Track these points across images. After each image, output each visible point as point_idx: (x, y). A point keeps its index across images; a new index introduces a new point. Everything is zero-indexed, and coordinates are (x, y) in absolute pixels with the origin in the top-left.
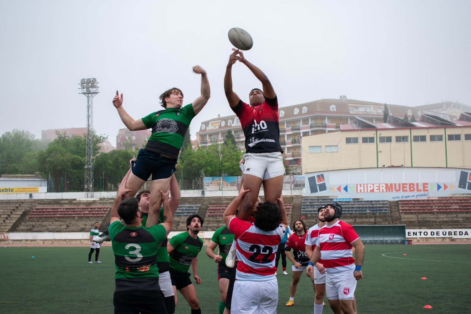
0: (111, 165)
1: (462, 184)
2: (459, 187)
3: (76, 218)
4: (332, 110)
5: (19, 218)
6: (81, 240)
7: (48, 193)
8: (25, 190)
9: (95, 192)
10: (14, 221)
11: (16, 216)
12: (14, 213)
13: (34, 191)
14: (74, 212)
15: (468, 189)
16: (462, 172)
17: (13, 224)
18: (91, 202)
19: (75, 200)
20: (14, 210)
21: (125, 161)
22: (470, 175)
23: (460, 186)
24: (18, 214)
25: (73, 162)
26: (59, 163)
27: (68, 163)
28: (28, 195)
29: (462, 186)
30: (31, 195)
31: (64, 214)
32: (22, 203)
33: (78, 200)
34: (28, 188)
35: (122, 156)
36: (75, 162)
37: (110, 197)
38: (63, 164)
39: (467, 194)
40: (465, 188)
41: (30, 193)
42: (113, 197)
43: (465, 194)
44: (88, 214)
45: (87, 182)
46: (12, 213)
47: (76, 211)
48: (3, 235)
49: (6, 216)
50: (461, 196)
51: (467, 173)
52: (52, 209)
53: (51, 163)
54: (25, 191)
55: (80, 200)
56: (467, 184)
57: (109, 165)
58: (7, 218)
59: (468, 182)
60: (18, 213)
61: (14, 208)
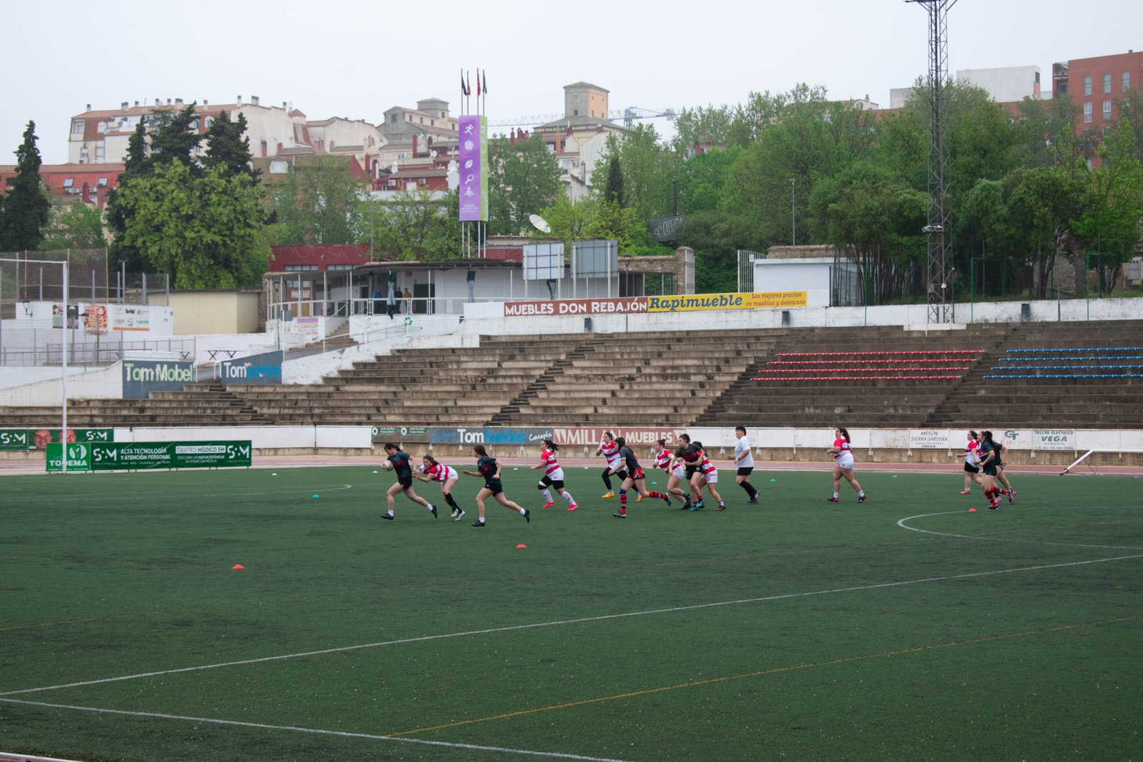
0: (1005, 221)
3: (880, 386)
5: (733, 384)
6: (867, 450)
7: (832, 308)
8: (771, 300)
9: (961, 305)
10: (718, 394)
11: (727, 378)
12: (725, 369)
13: (794, 303)
14: (880, 365)
17: (714, 403)
18: (938, 334)
19: (900, 328)
20: (727, 361)
21: (1045, 206)
24: (733, 374)
25: (900, 213)
26: (858, 219)
27: (884, 218)
28: (780, 315)
30: (786, 315)
31: (852, 374)
32: (757, 338)
33: (906, 329)
34: (778, 295)
35: (1037, 192)
36: (905, 214)
37: (1003, 318)
38: (868, 220)
41: (785, 308)
42: (1011, 318)
44: (917, 372)
45: (934, 272)
46: (718, 368)
47: (887, 365)
48: (670, 433)
49: (701, 378)
52: (824, 358)
53: (840, 217)
54: (770, 304)
55: (912, 329)
57: (998, 219)
58: (702, 385)
60: (735, 370)
61: (730, 355)
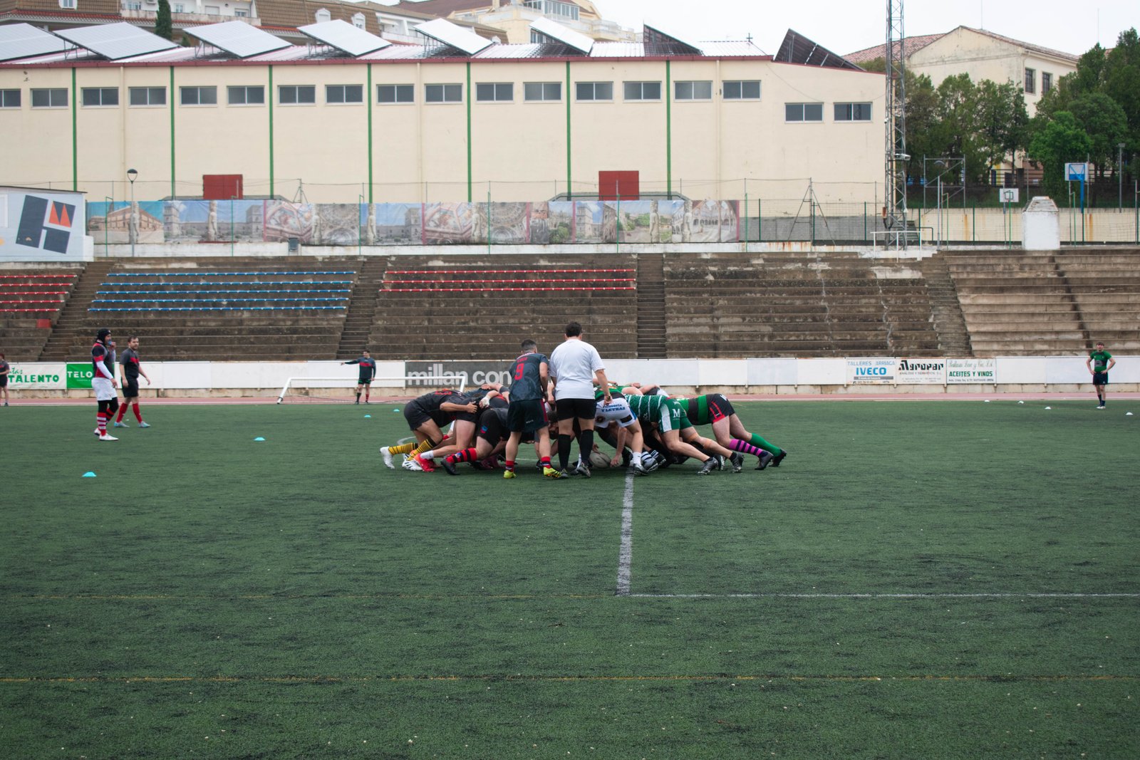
1: (29, 230)
2: (17, 242)
4: (65, 4)
15: (46, 247)
16: (27, 197)
22: (55, 209)
23: (21, 240)
29: (28, 239)
39: (34, 263)
40: (35, 244)
43: (30, 262)
50: (18, 267)
51: (45, 202)
56: (44, 233)
59: (45, 228)
